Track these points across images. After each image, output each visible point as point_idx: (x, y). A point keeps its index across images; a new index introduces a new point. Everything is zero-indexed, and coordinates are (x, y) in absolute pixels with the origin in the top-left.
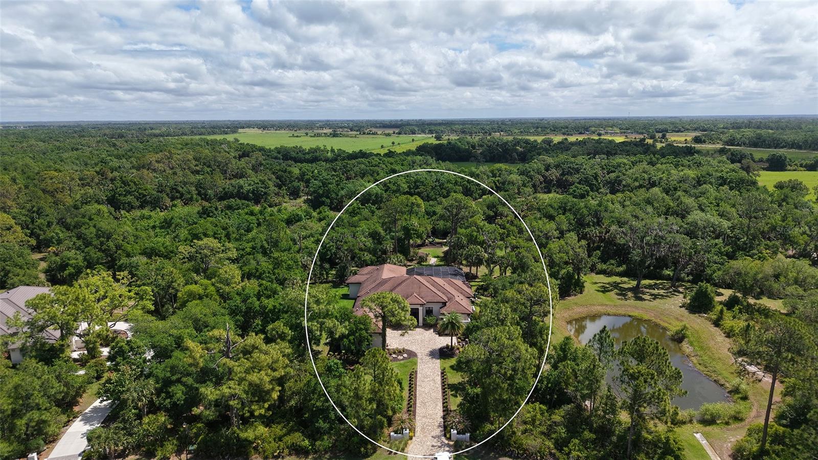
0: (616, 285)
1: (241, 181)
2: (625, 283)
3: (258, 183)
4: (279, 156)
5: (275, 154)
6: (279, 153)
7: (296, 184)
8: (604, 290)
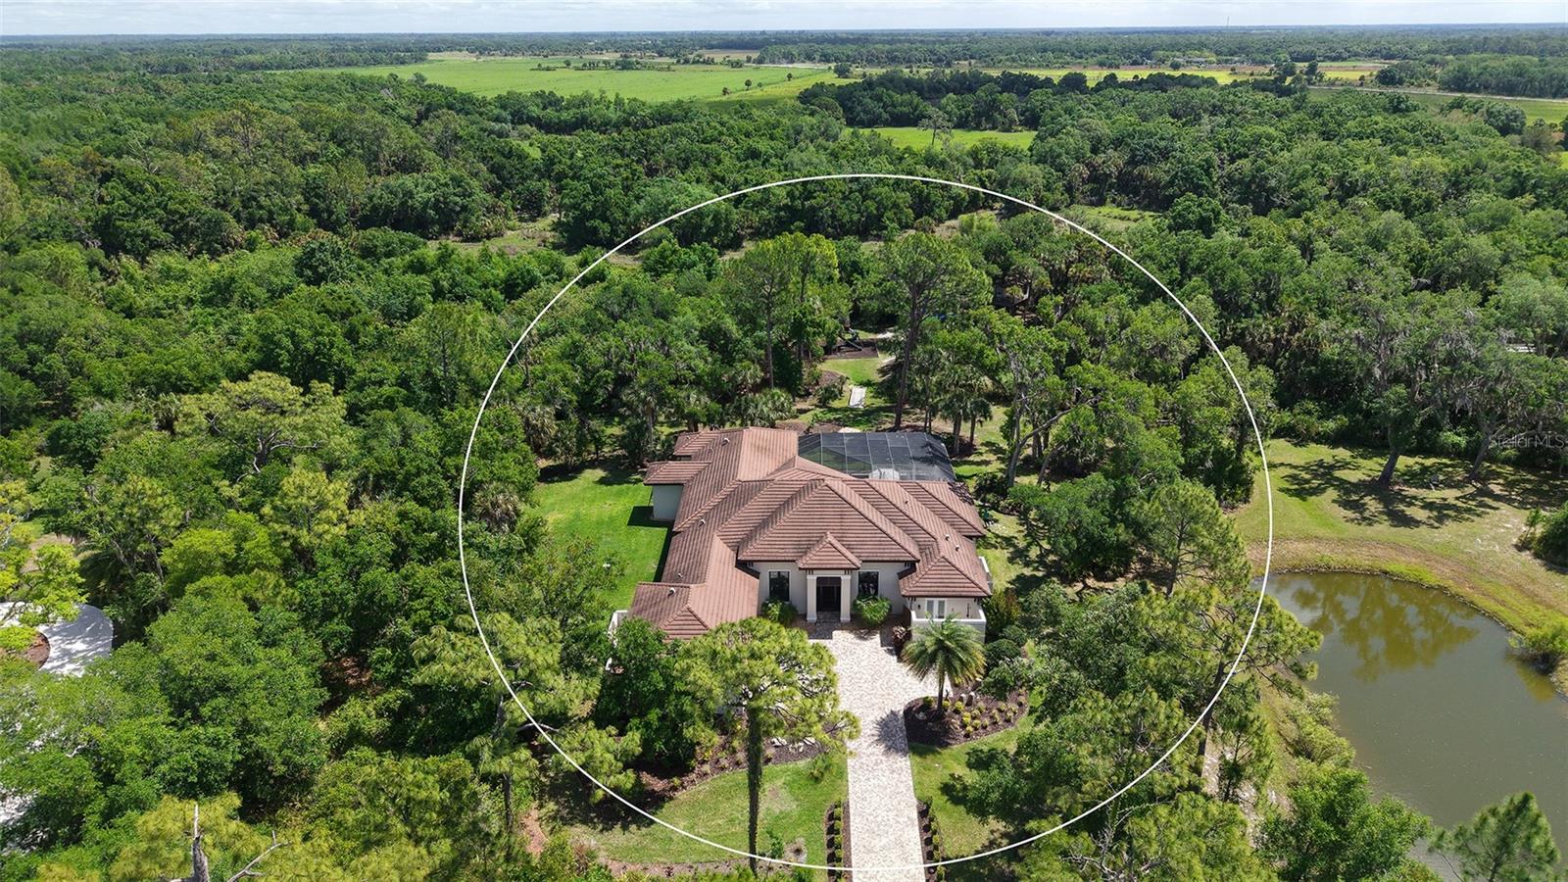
0: (1325, 473)
1: (408, 181)
2: (1345, 465)
3: (446, 185)
4: (504, 114)
5: (497, 111)
6: (504, 107)
7: (534, 184)
8: (1300, 489)
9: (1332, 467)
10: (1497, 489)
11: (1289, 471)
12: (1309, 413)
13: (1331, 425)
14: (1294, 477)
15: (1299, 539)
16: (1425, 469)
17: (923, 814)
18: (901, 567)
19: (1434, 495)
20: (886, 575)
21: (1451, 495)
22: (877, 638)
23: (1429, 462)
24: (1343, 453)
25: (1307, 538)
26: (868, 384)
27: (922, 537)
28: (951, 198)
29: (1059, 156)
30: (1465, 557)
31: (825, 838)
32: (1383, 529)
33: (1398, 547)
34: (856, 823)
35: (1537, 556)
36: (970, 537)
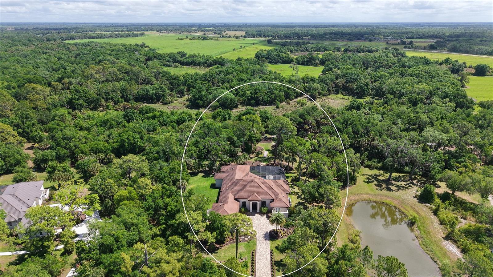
0: (375, 177)
1: (148, 87)
2: (381, 175)
3: (158, 89)
4: (171, 60)
5: (168, 59)
6: (170, 58)
7: (182, 87)
8: (368, 181)
9: (378, 176)
10: (415, 182)
11: (367, 176)
12: (375, 162)
13: (379, 165)
14: (368, 178)
15: (365, 194)
16: (400, 177)
17: (271, 252)
18: (271, 200)
19: (399, 184)
20: (267, 202)
21: (403, 183)
22: (265, 216)
23: (401, 175)
24: (381, 172)
25: (367, 194)
26: (268, 150)
27: (276, 194)
28: (295, 93)
29: (326, 80)
30: (401, 199)
31: (251, 257)
32: (385, 192)
33: (387, 196)
34: (257, 254)
35: (418, 199)
36: (287, 193)
